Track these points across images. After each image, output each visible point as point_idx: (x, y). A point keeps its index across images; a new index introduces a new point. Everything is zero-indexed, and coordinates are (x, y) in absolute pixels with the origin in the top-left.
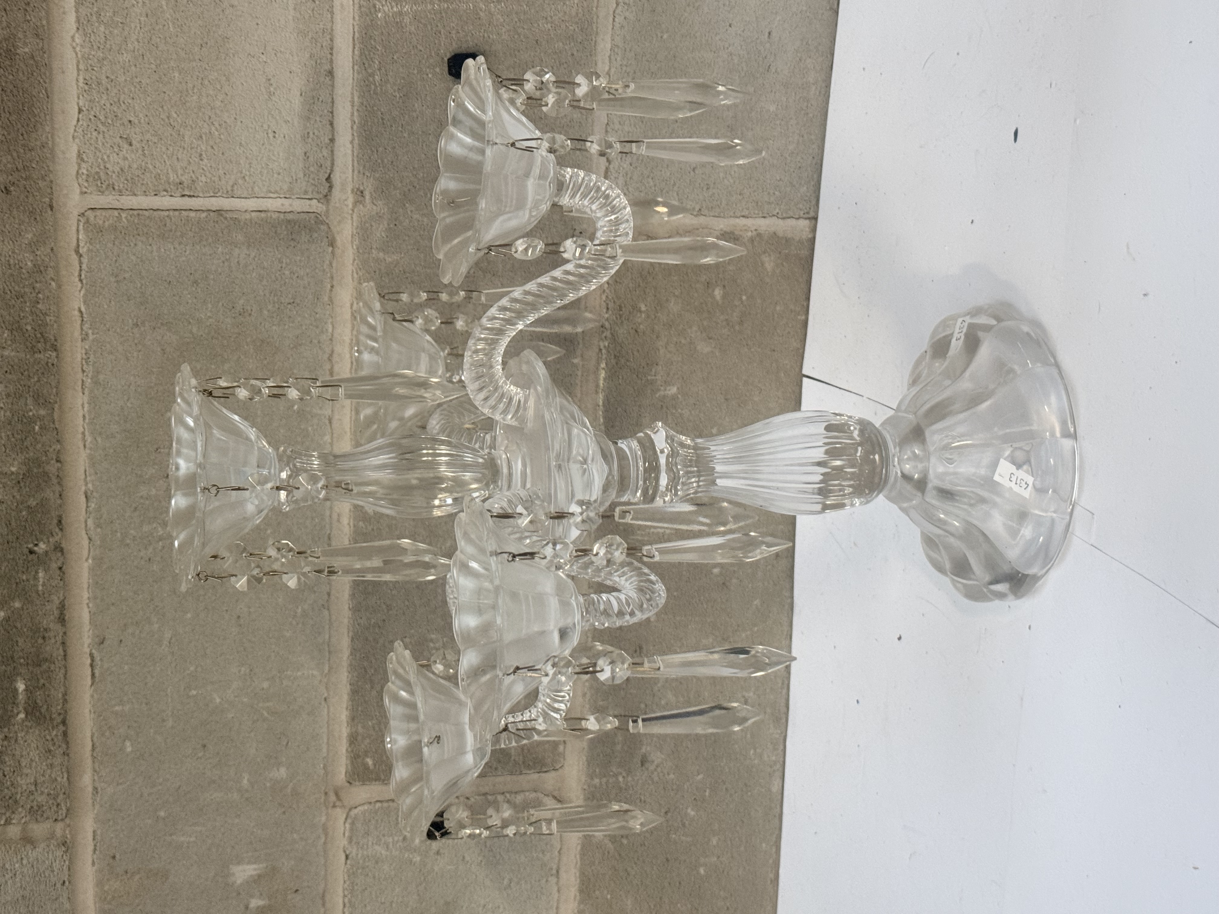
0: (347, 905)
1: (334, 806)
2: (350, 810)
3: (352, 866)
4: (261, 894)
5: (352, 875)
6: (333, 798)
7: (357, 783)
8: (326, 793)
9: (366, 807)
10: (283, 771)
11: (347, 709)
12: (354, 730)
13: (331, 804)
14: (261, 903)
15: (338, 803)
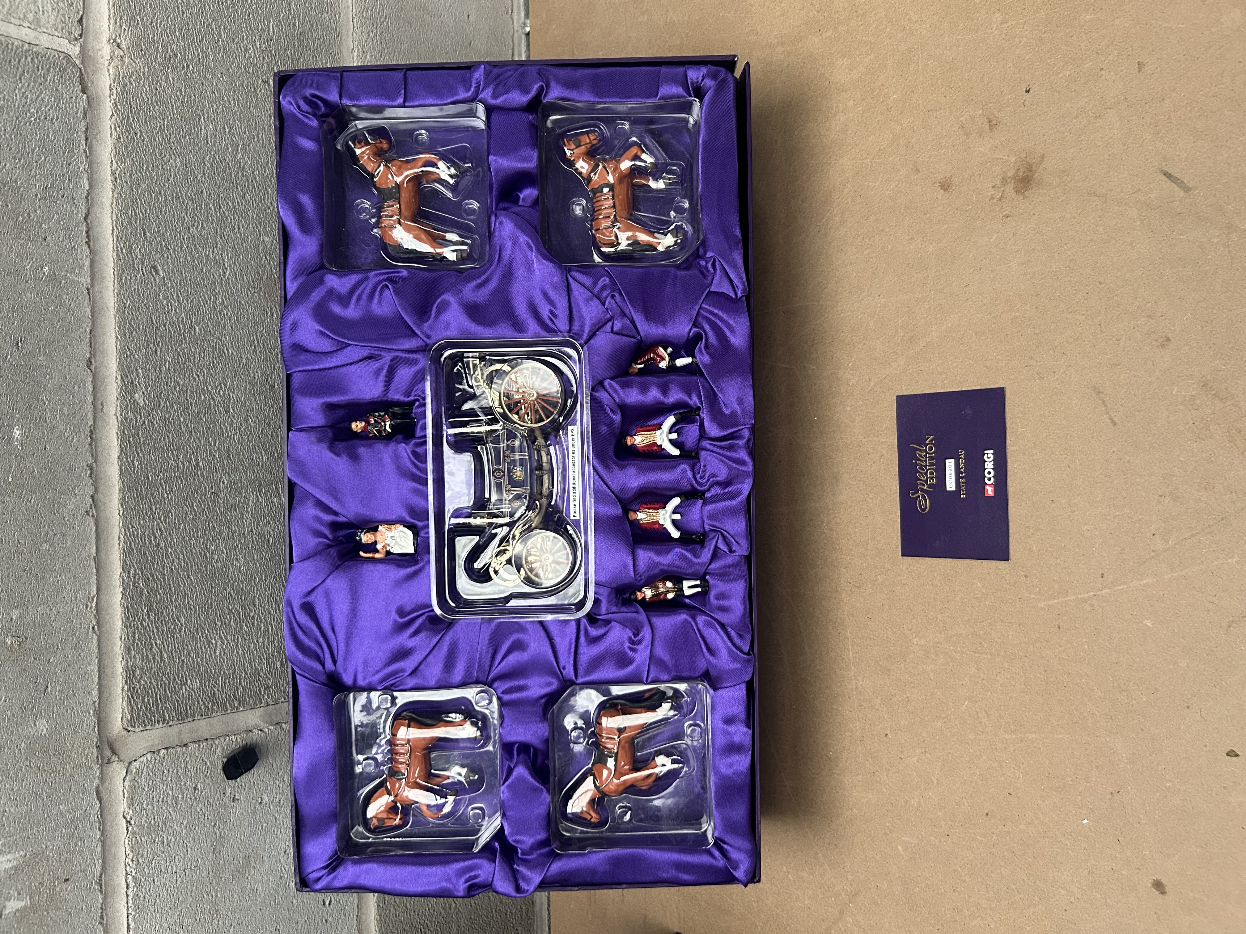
0: (132, 884)
1: (109, 762)
2: (130, 763)
3: (134, 833)
4: (19, 894)
5: (136, 846)
6: (108, 753)
7: (137, 730)
8: (98, 747)
9: (149, 756)
10: (43, 726)
11: (121, 639)
12: (129, 663)
13: (106, 761)
14: (20, 904)
15: (115, 758)
